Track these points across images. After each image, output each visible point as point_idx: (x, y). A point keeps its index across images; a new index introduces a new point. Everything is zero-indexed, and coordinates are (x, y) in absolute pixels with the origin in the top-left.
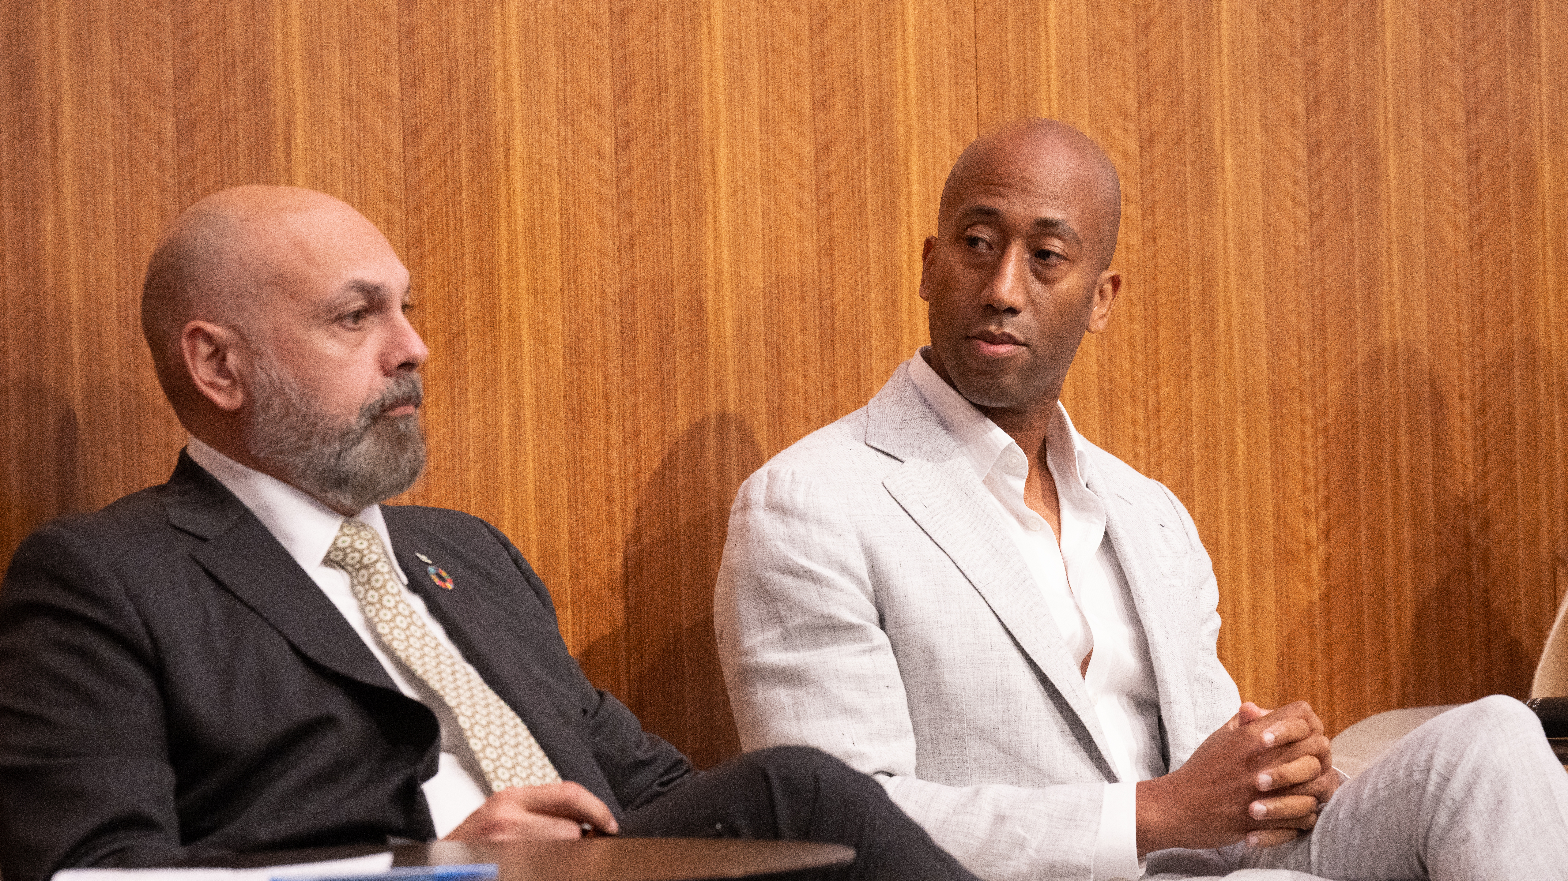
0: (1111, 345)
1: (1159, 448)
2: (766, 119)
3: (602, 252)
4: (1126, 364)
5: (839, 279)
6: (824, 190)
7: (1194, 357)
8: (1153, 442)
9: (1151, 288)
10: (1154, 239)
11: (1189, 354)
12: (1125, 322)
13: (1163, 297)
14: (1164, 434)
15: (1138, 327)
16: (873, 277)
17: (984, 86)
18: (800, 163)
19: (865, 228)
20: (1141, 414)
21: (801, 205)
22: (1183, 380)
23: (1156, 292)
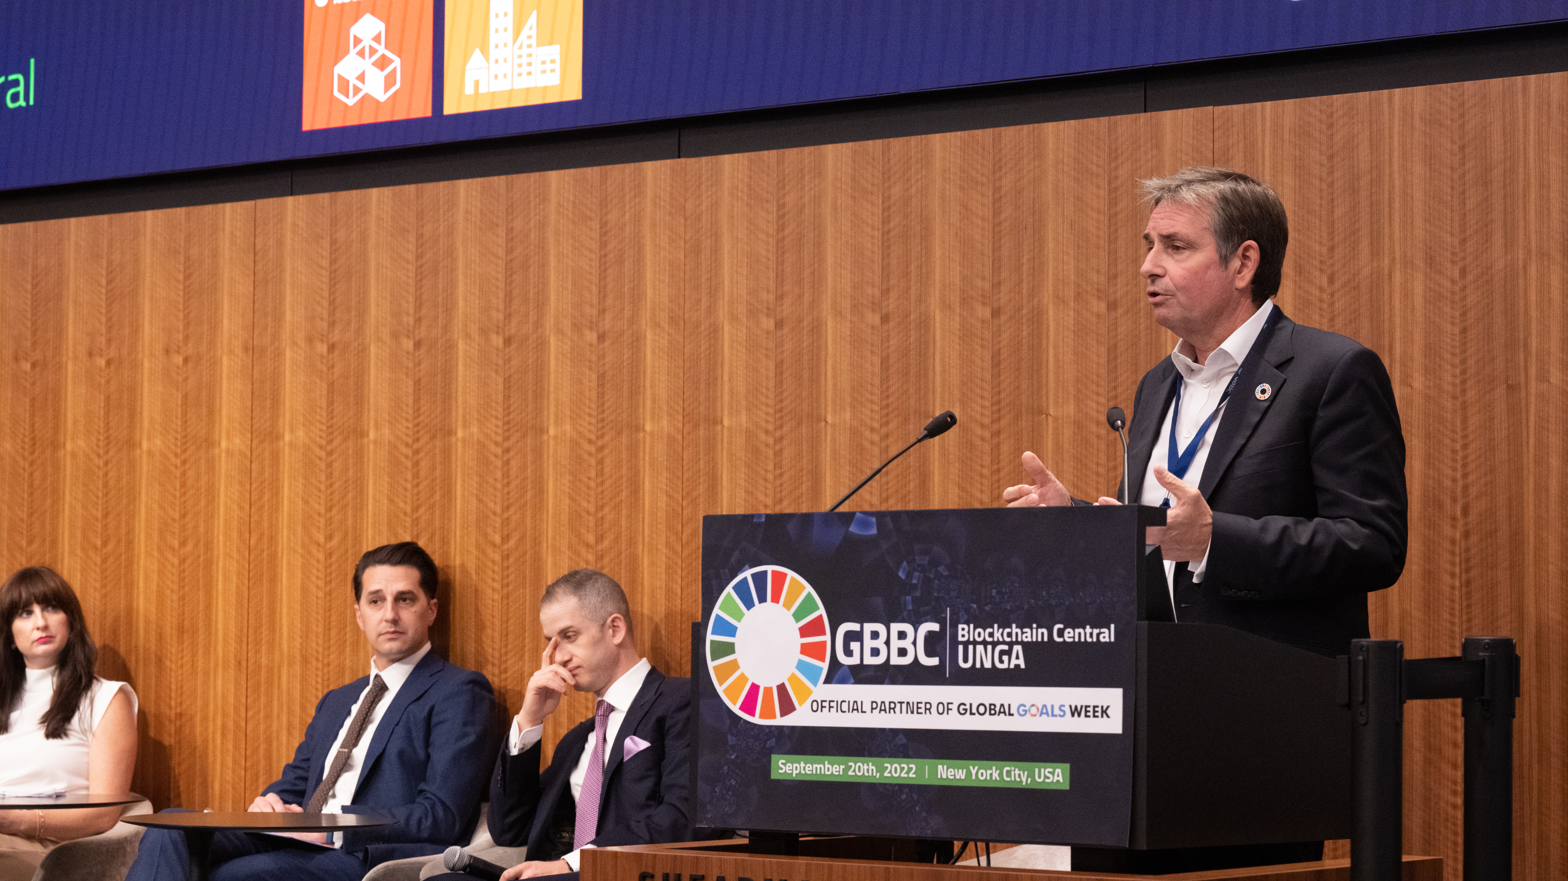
0: (307, 637)
1: (329, 679)
2: (160, 550)
3: (94, 599)
4: (314, 645)
5: (186, 609)
6: (182, 576)
7: (348, 643)
8: (326, 677)
9: (328, 614)
10: (330, 594)
11: (345, 642)
12: (314, 628)
13: (333, 618)
14: (331, 674)
15: (320, 630)
16: (201, 608)
17: (253, 534)
18: (173, 565)
19: (198, 590)
20: (320, 665)
21: (173, 582)
22: (342, 652)
23: (330, 617)
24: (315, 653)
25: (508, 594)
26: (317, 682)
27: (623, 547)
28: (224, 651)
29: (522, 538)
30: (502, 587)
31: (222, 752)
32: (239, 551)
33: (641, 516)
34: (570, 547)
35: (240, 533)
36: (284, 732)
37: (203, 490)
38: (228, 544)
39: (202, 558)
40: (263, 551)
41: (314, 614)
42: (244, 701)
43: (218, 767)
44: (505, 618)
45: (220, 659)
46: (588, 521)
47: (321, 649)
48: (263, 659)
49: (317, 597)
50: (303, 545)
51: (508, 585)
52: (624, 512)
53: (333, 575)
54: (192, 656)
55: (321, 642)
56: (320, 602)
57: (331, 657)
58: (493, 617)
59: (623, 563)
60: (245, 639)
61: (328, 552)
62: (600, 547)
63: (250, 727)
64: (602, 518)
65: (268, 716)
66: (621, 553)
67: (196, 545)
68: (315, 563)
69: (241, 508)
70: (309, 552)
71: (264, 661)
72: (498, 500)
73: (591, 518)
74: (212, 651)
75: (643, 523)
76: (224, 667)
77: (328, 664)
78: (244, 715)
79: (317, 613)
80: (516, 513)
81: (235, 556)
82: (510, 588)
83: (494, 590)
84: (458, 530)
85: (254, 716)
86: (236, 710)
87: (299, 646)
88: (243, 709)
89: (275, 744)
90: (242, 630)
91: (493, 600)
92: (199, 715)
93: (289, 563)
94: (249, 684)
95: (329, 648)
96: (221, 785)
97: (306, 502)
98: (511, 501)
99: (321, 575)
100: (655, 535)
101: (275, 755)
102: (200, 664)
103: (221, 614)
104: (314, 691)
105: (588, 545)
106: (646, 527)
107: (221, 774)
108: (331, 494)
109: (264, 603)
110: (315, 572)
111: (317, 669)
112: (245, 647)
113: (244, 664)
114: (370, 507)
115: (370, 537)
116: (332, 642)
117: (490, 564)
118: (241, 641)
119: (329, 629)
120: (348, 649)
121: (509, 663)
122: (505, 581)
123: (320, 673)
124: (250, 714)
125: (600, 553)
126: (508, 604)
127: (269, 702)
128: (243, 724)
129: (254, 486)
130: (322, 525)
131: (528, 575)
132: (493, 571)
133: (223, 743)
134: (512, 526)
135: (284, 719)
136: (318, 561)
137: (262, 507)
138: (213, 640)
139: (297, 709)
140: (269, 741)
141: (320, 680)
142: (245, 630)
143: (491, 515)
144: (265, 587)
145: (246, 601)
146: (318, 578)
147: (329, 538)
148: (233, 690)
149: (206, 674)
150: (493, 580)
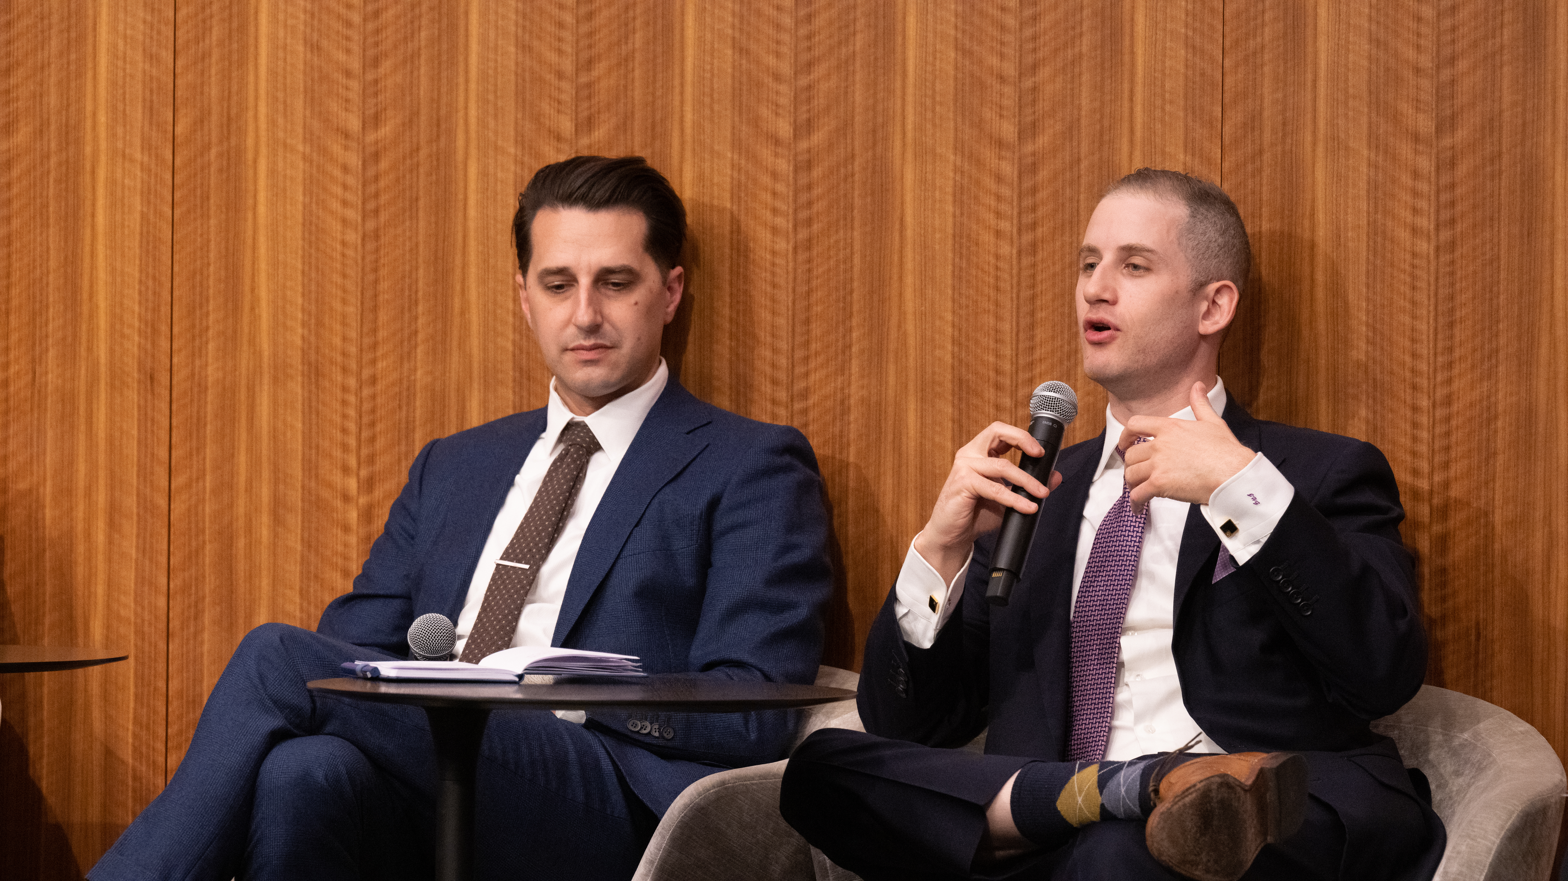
24: (339, 359)
25: (810, 240)
26: (345, 416)
27: (1084, 148)
28: (112, 351)
29: (845, 128)
30: (795, 227)
31: (109, 560)
32: (147, 146)
33: (1126, 86)
34: (959, 147)
35: (150, 110)
36: (265, 519)
37: (55, 18)
38: (120, 131)
39: (53, 160)
40: (207, 147)
41: (337, 278)
42: (163, 453)
43: (100, 590)
44: (802, 289)
45: (103, 369)
46: (1002, 95)
47: (353, 350)
48: (210, 369)
49: (344, 243)
50: (309, 137)
51: (809, 222)
52: (1085, 78)
53: (383, 199)
54: (33, 361)
55: (353, 334)
56: (350, 253)
57: (380, 365)
58: (774, 286)
59: (1083, 181)
60: (164, 328)
61: (371, 149)
62: (1029, 148)
63: (178, 508)
64: (1034, 89)
65: (225, 486)
66: (1079, 160)
67: (40, 132)
68: (337, 173)
69: (152, 58)
70: (324, 151)
71: (212, 373)
72: (785, 49)
73: (1008, 90)
74: (83, 352)
75: (1131, 100)
76: (112, 386)
77: (373, 380)
78: (164, 483)
79: (344, 276)
80: (828, 75)
81: (138, 156)
82: (816, 227)
83: (775, 230)
84: (688, 108)
85: (188, 485)
86: (144, 474)
87: (299, 342)
88: (161, 474)
89: (241, 543)
90: (156, 309)
91: (774, 253)
92: (49, 483)
93: (272, 172)
94: (175, 422)
95: (374, 346)
96: (108, 627)
97: (315, 48)
98: (817, 52)
99: (354, 198)
100: (1159, 126)
101: (241, 567)
102: (52, 378)
103: (102, 275)
104: (339, 435)
105: (1000, 144)
106: (1138, 109)
107: (108, 607)
108: (377, 31)
109: (212, 255)
110: (338, 190)
111: (345, 389)
112: (164, 344)
113: (164, 378)
114: (474, 59)
115: (473, 121)
116: (382, 334)
117: (766, 180)
118: (155, 331)
119: (375, 309)
120: (420, 350)
121: (813, 378)
122: (803, 215)
123: (352, 399)
124: (179, 481)
125: (1029, 160)
126: (809, 261)
127: (228, 457)
128: (163, 502)
129: (182, 13)
130: (354, 95)
131: (857, 202)
132: (774, 194)
133: (110, 542)
134: (820, 102)
135: (265, 493)
136: (345, 169)
137: (205, 56)
138: (84, 327)
139: (296, 470)
140: (227, 538)
141: (352, 412)
142: (165, 310)
143: (768, 80)
144: (213, 222)
145: (166, 250)
146: (345, 203)
147: (374, 120)
148: (135, 432)
149: (68, 399)
150: (775, 211)
